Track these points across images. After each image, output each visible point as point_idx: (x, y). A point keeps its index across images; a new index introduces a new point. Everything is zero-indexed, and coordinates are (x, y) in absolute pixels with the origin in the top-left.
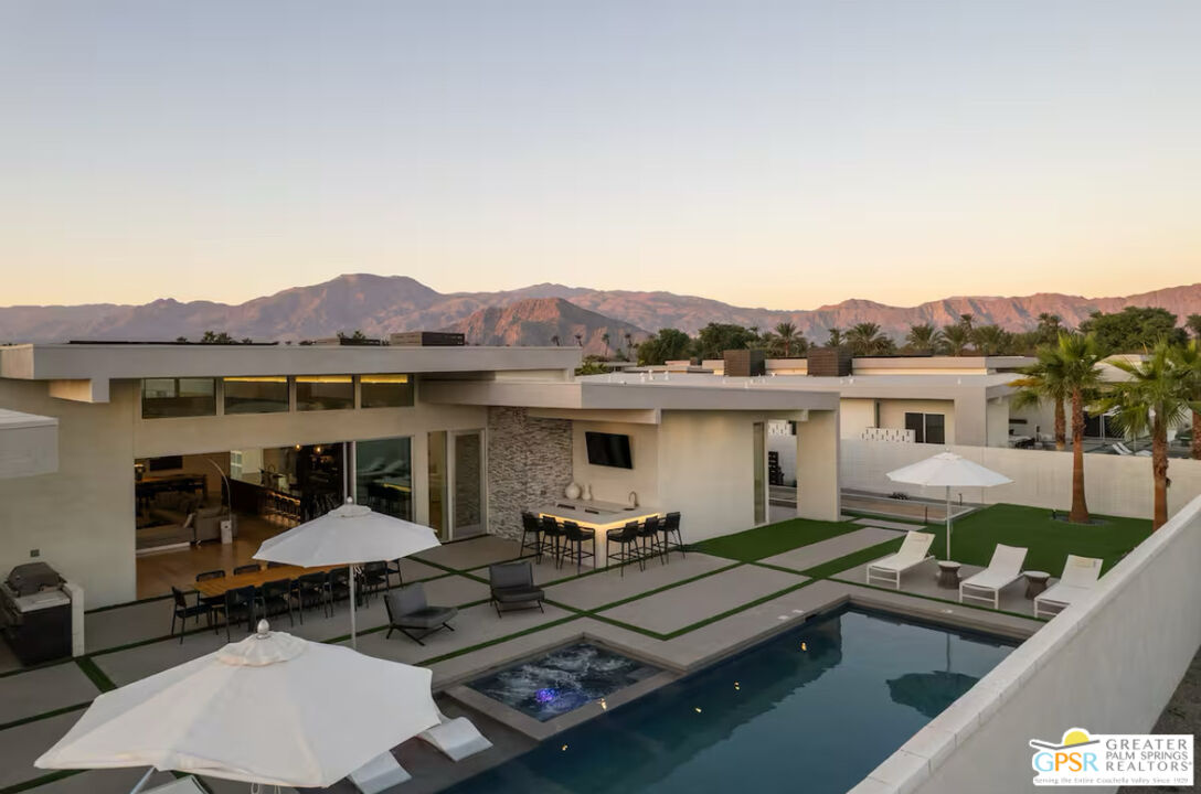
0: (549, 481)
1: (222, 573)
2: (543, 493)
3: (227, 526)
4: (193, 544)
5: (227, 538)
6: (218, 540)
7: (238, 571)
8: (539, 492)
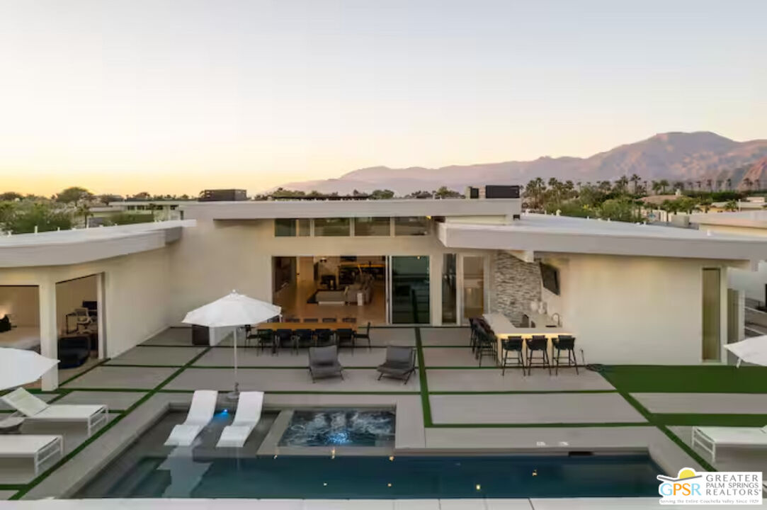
0: (519, 296)
1: (298, 320)
2: (513, 303)
3: (360, 296)
4: (346, 303)
5: (360, 302)
6: (356, 303)
7: (306, 320)
8: (508, 303)
